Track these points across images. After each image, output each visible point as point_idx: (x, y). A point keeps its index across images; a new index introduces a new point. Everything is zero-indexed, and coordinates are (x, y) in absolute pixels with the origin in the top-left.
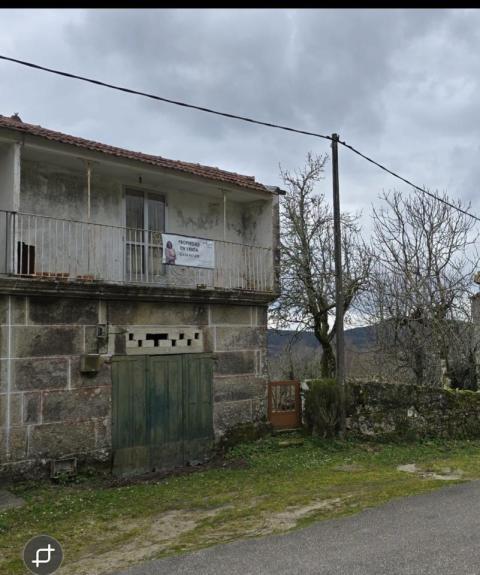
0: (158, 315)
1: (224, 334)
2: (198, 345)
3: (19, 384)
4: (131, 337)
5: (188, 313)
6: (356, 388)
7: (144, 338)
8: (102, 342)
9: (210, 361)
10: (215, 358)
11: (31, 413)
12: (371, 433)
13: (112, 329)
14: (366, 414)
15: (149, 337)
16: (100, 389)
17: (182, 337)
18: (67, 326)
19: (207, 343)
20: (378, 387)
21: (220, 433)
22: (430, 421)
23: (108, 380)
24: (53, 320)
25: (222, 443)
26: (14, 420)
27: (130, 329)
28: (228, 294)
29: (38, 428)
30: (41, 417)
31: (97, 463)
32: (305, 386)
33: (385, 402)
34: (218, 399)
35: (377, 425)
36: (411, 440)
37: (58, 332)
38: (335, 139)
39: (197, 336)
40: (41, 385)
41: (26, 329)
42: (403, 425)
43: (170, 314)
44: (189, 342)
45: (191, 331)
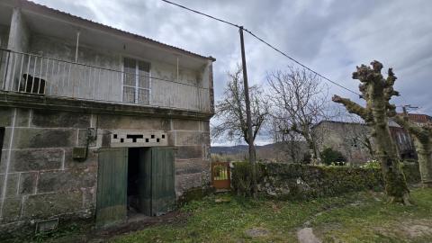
0: (135, 124)
1: (181, 136)
2: (164, 142)
3: (17, 167)
4: (115, 136)
5: (157, 123)
6: (263, 166)
7: (125, 137)
8: (92, 139)
9: (172, 151)
10: (177, 149)
11: (27, 187)
12: (274, 194)
13: (100, 131)
14: (270, 182)
15: (129, 136)
16: (89, 169)
17: (153, 137)
18: (64, 129)
19: (170, 141)
20: (276, 165)
21: (179, 194)
22: (312, 186)
23: (96, 163)
24: (53, 125)
25: (180, 200)
26: (9, 192)
27: (115, 132)
28: (181, 112)
29: (33, 197)
30: (36, 190)
31: (81, 220)
32: (231, 166)
33: (282, 175)
34: (178, 173)
35: (277, 189)
36: (300, 199)
37: (57, 132)
38: (241, 28)
39: (163, 136)
40: (38, 167)
41: (28, 130)
42: (294, 189)
43: (144, 123)
44: (158, 140)
45: (159, 134)
